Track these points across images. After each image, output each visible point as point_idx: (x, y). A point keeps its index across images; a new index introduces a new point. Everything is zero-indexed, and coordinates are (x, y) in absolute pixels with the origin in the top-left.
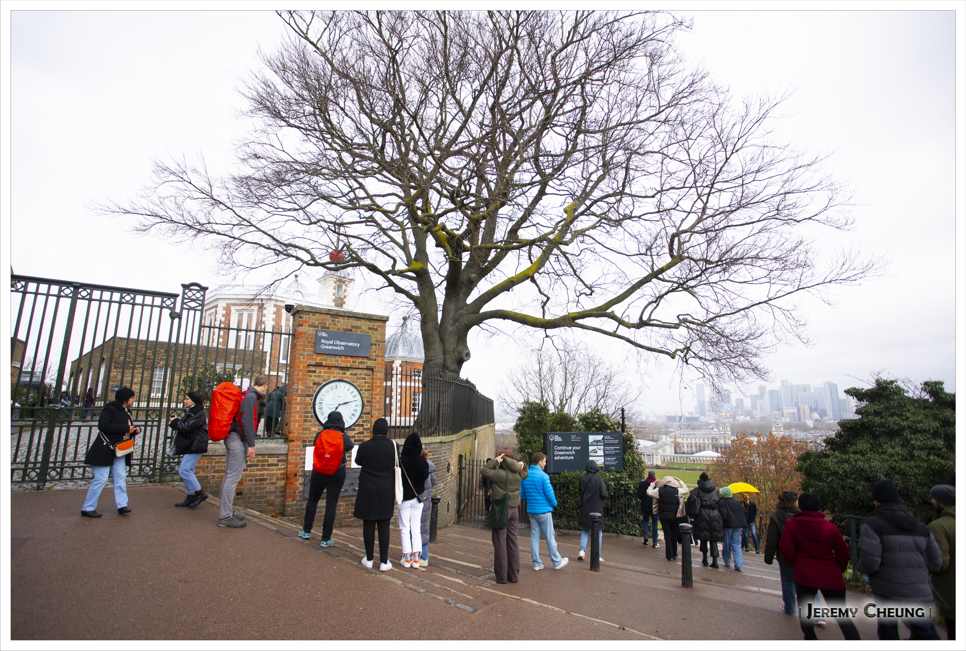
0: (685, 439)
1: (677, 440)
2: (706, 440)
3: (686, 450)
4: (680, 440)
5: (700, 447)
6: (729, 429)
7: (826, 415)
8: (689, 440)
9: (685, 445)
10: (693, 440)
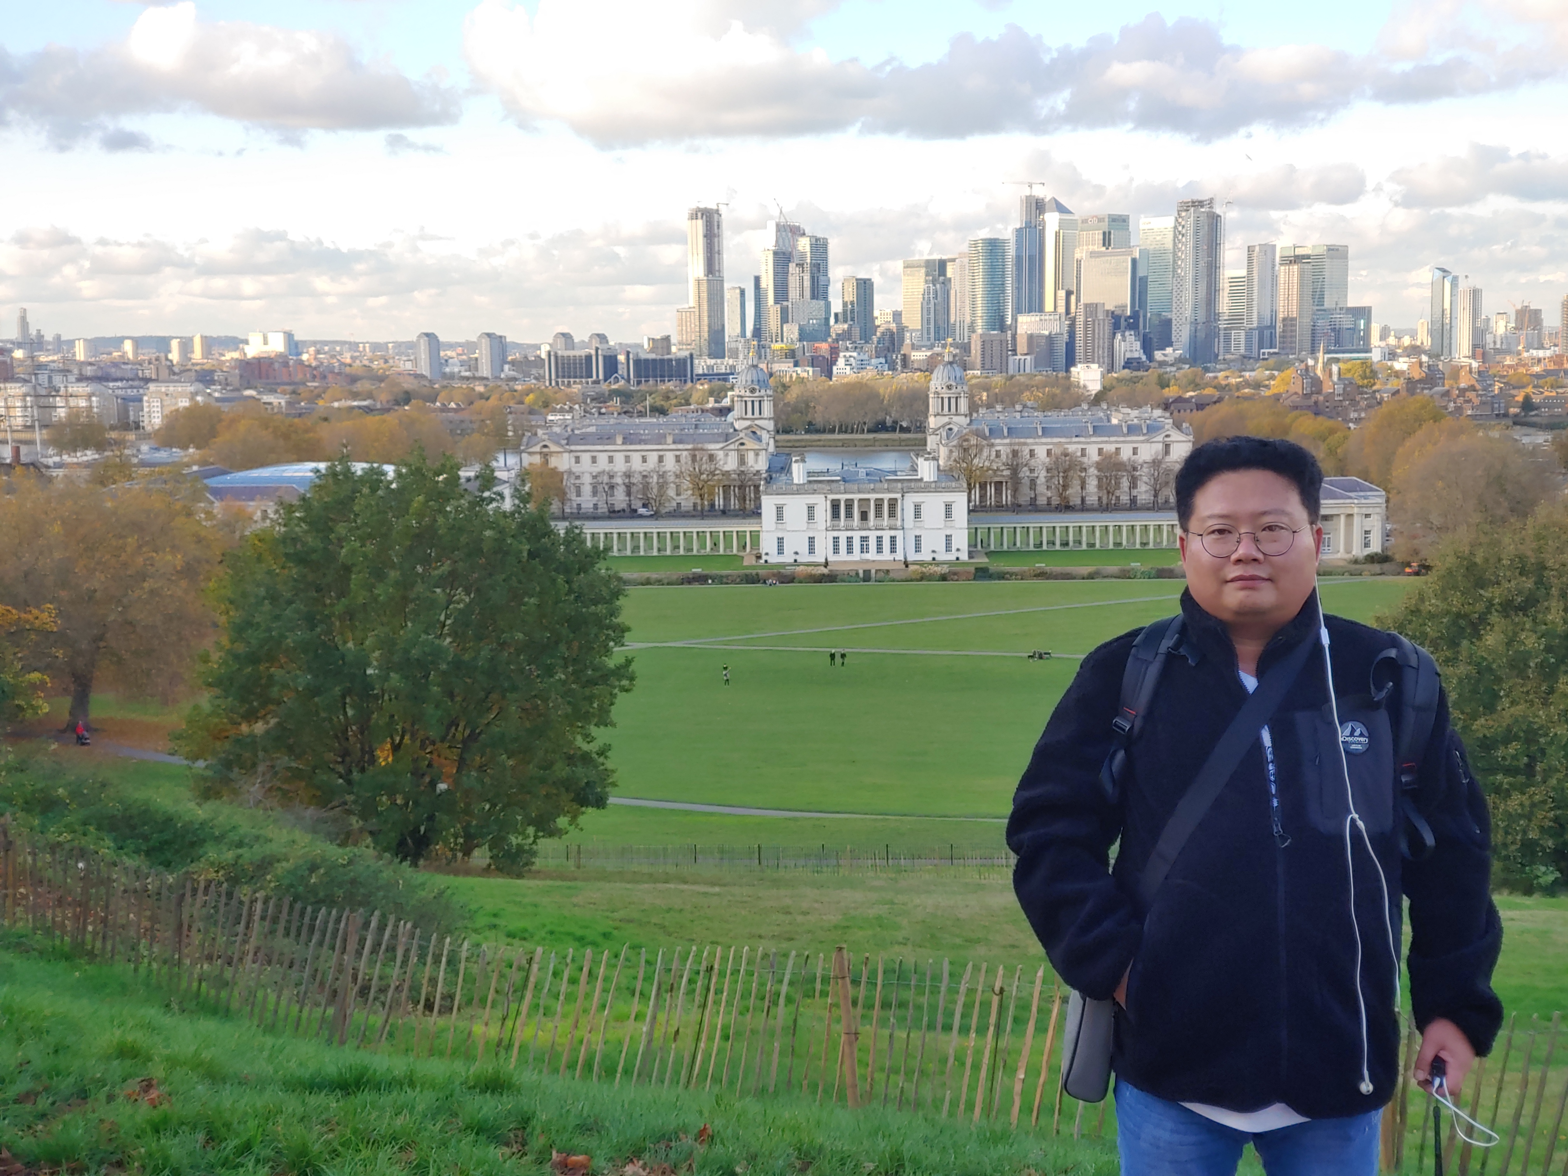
0: (586, 458)
1: (553, 462)
2: (670, 458)
3: (587, 501)
4: (562, 462)
5: (646, 487)
6: (768, 409)
7: (1166, 341)
8: (603, 458)
9: (587, 480)
10: (619, 458)
